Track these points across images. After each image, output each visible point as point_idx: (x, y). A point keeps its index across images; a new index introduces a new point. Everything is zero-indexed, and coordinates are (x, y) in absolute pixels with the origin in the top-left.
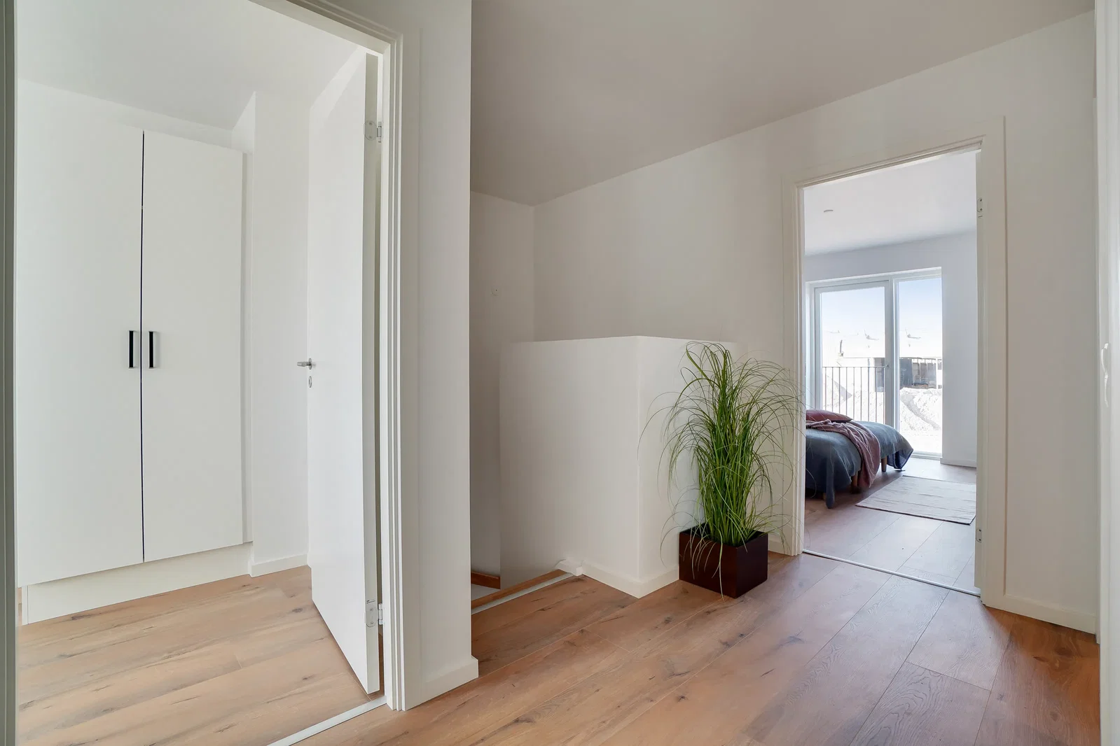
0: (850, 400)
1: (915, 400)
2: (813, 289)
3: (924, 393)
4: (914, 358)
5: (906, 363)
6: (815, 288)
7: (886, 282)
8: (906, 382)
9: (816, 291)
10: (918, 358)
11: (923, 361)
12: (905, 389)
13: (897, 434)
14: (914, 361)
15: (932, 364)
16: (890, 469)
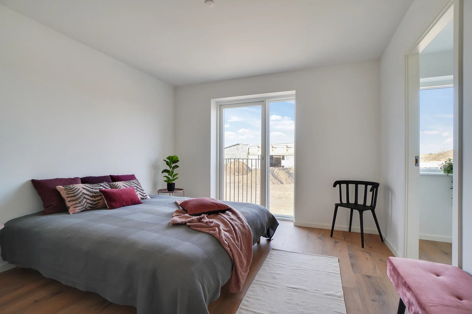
0: (249, 174)
1: (275, 172)
2: (219, 106)
3: (278, 169)
4: (274, 156)
5: (272, 157)
6: (220, 105)
7: (262, 102)
8: (272, 165)
9: (220, 107)
10: (275, 156)
11: (277, 157)
12: (271, 168)
13: (269, 214)
14: (274, 157)
15: (280, 158)
16: (263, 240)
